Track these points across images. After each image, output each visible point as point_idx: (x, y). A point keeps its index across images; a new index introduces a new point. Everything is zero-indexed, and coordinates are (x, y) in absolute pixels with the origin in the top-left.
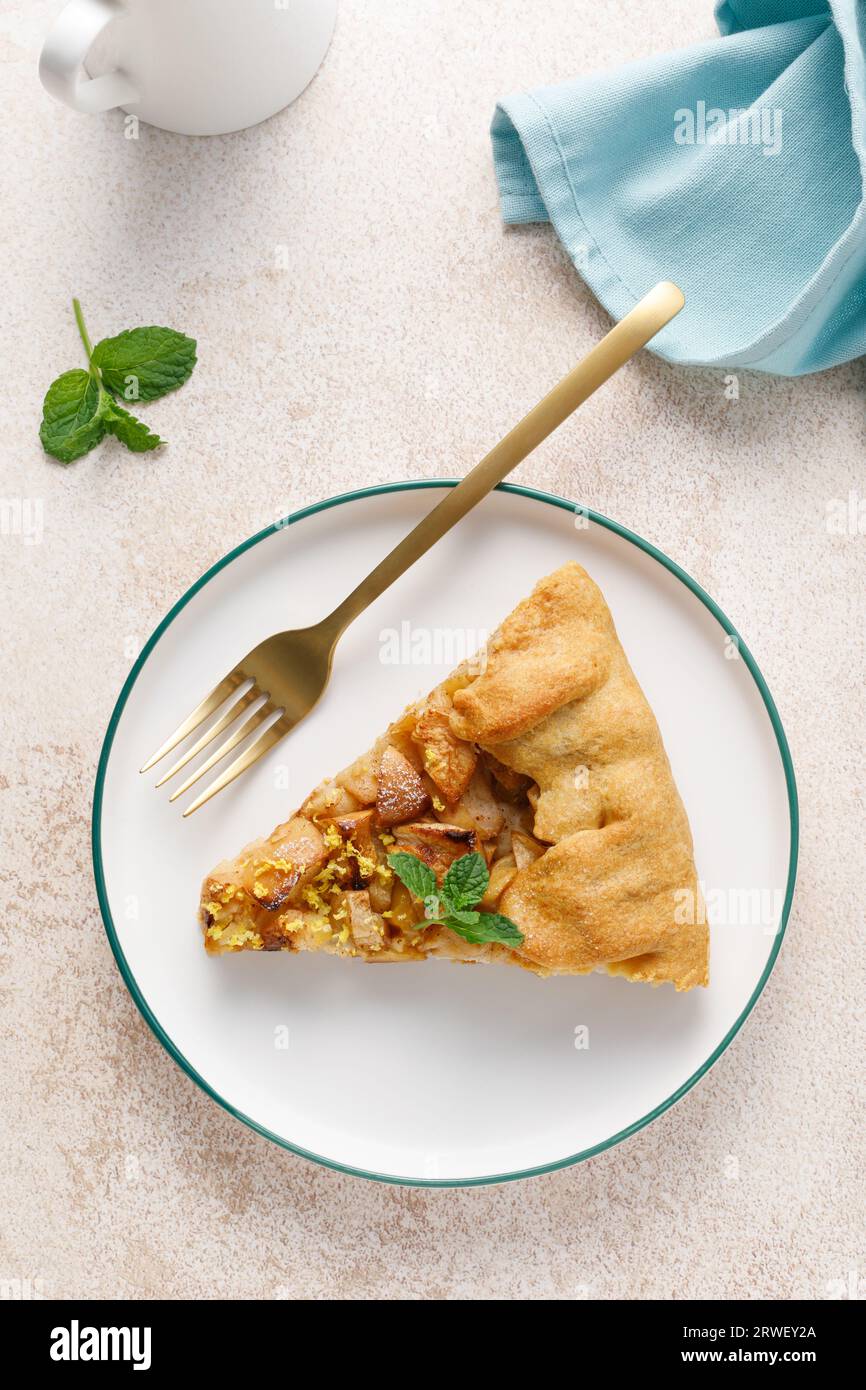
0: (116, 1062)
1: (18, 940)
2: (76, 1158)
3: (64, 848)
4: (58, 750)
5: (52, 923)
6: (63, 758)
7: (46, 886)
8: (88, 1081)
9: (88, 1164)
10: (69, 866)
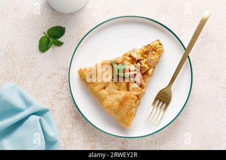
0: (73, 123)
1: (56, 102)
2: (65, 140)
3: (65, 86)
4: (64, 69)
5: (62, 99)
6: (65, 70)
7: (61, 92)
8: (68, 127)
9: (67, 141)
10: (66, 89)
